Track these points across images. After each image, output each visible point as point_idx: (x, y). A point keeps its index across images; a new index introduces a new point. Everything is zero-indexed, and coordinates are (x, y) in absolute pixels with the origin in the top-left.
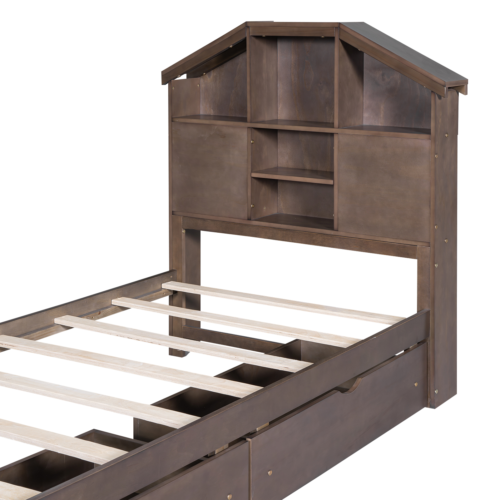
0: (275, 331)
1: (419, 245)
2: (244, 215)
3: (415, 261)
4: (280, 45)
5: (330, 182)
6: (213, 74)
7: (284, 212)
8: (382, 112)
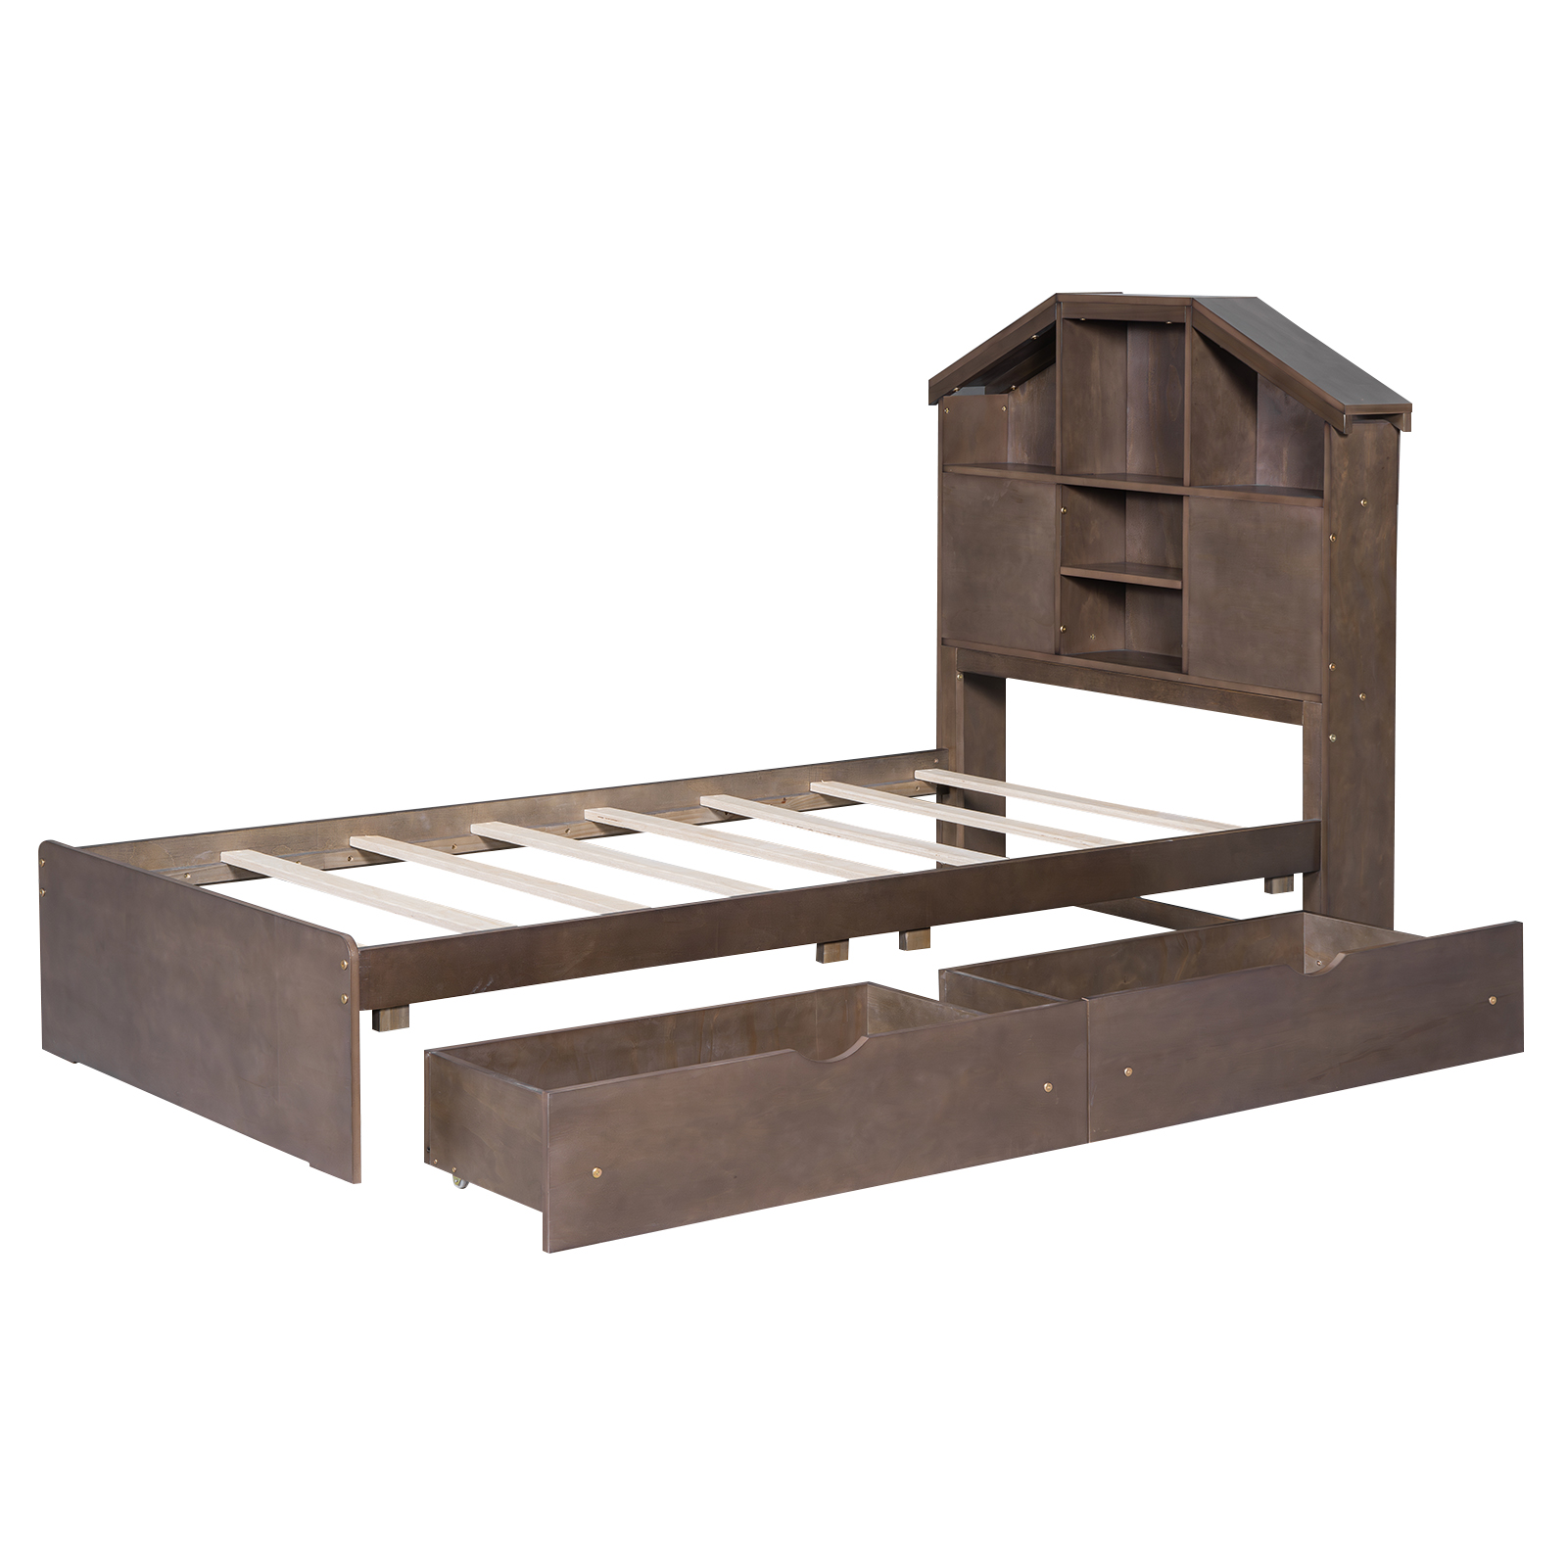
0: (1036, 832)
1: (1306, 698)
2: (1050, 645)
3: (1300, 728)
4: (1133, 338)
5: (1177, 585)
6: (1029, 387)
7: (1135, 648)
8: (1285, 463)
